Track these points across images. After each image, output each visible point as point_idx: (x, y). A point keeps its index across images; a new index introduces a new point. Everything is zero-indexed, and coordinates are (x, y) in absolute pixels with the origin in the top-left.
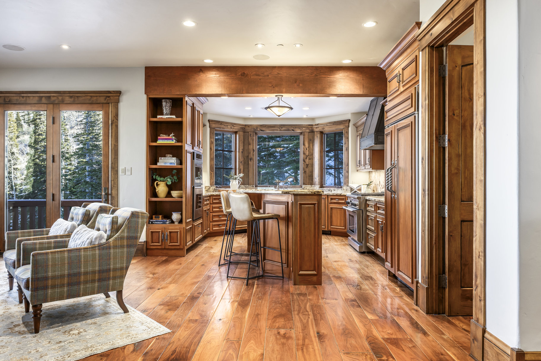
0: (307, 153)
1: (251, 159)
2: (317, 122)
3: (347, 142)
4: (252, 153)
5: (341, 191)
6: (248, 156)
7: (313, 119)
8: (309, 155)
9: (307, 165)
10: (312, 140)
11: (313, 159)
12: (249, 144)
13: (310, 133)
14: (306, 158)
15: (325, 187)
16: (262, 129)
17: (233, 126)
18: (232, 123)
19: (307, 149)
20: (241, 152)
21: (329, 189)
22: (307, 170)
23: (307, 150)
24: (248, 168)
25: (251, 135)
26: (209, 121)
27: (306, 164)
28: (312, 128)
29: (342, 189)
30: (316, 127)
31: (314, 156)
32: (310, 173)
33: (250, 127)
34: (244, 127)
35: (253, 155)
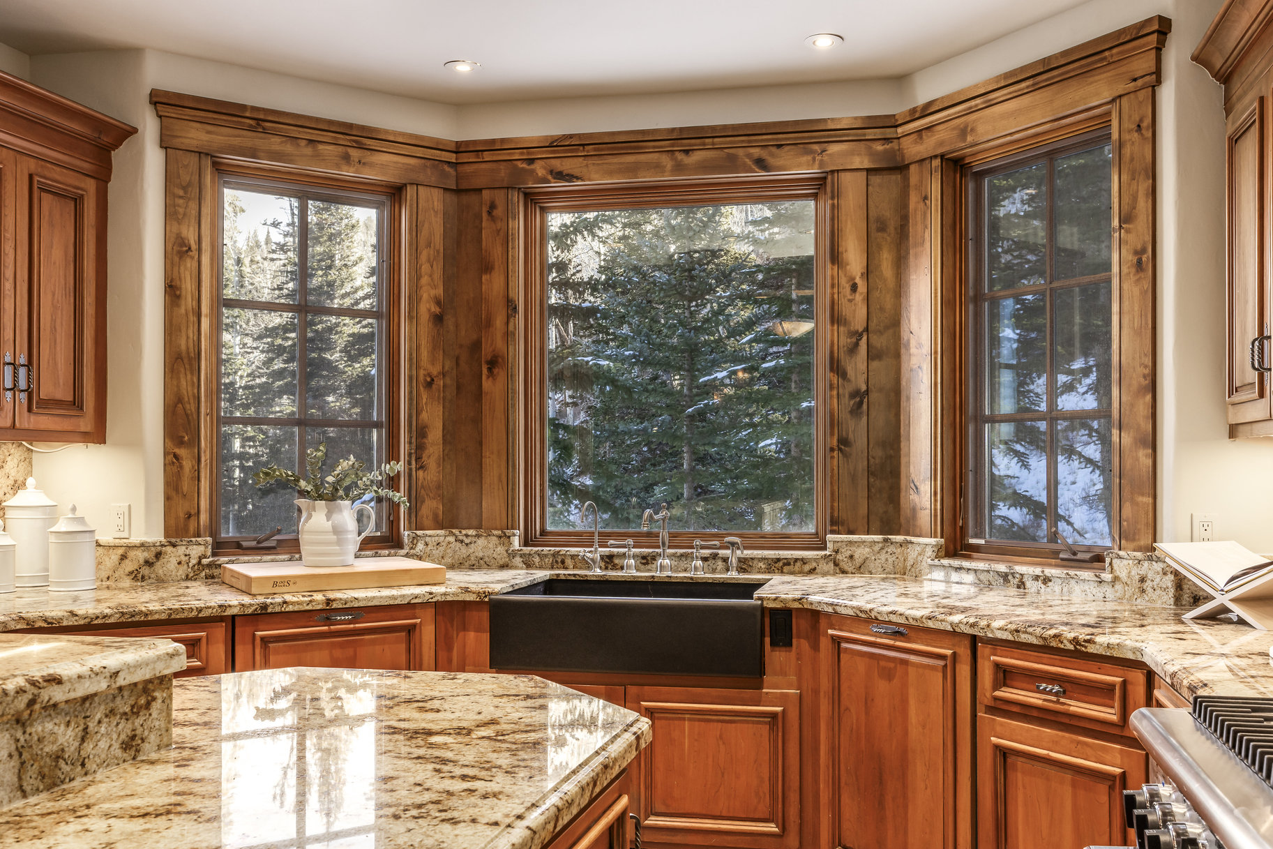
0: (857, 314)
1: (493, 363)
2: (927, 91)
3: (1143, 205)
4: (499, 322)
5: (1092, 589)
6: (476, 346)
7: (899, 80)
8: (872, 326)
9: (860, 397)
10: (891, 229)
11: (898, 356)
12: (487, 268)
13: (876, 180)
14: (853, 349)
15: (977, 548)
16: (558, 165)
17: (361, 147)
18: (351, 126)
19: (854, 288)
20: (424, 316)
21: (1002, 568)
22: (858, 431)
23: (859, 297)
24: (477, 421)
25: (493, 206)
26: (161, 101)
27: (849, 388)
28: (887, 140)
29: (1107, 576)
30: (919, 132)
31: (905, 335)
32: (878, 453)
33: (487, 156)
34: (452, 158)
35: (509, 335)
